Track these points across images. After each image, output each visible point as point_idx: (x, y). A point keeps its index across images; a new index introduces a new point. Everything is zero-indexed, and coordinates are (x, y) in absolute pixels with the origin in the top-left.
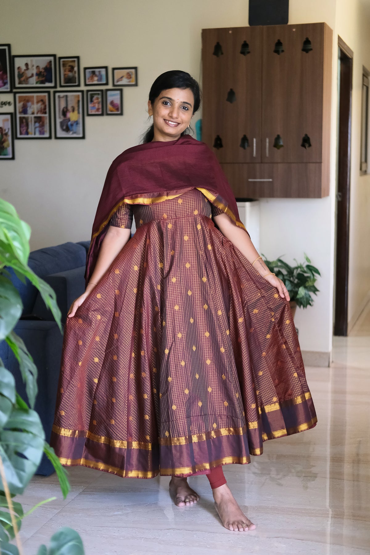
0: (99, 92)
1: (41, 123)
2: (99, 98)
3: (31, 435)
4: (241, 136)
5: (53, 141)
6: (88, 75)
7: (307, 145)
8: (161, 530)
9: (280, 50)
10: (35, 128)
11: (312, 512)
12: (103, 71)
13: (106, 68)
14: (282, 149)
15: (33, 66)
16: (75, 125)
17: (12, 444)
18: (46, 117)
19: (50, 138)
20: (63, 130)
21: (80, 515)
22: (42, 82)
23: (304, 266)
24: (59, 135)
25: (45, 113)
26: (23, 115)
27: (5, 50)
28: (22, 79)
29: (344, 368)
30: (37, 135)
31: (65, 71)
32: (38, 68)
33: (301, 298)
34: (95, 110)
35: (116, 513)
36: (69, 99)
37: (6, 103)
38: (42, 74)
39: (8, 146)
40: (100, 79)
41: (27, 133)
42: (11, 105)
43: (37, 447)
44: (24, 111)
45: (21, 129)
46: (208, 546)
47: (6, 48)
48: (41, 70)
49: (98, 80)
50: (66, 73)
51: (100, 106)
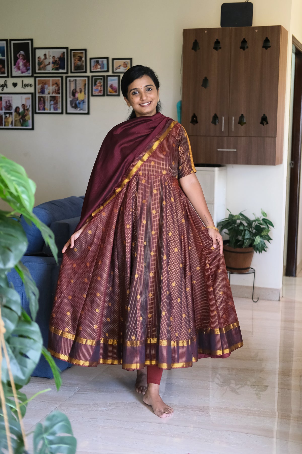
0: (102, 78)
1: (55, 101)
2: (101, 82)
3: (32, 341)
4: (212, 115)
5: (64, 115)
6: (93, 64)
7: (265, 123)
8: (137, 422)
9: (246, 46)
10: (51, 105)
11: (256, 412)
12: (105, 61)
13: (107, 58)
14: (244, 125)
15: (50, 56)
16: (82, 103)
17: (18, 346)
18: (60, 96)
19: (62, 113)
20: (73, 107)
21: (75, 409)
22: (57, 69)
23: (261, 219)
24: (68, 111)
25: (59, 93)
26: (41, 95)
27: (29, 43)
28: (41, 66)
29: (293, 302)
30: (52, 111)
31: (75, 60)
32: (54, 57)
33: (257, 245)
34: (98, 92)
35: (103, 409)
36: (77, 82)
37: (28, 85)
38: (57, 62)
39: (29, 119)
40: (103, 67)
41: (44, 109)
42: (32, 87)
43: (37, 350)
44: (42, 91)
45: (39, 105)
46: (173, 436)
47: (30, 42)
48: (56, 59)
49: (101, 68)
50: (75, 62)
51: (102, 89)
